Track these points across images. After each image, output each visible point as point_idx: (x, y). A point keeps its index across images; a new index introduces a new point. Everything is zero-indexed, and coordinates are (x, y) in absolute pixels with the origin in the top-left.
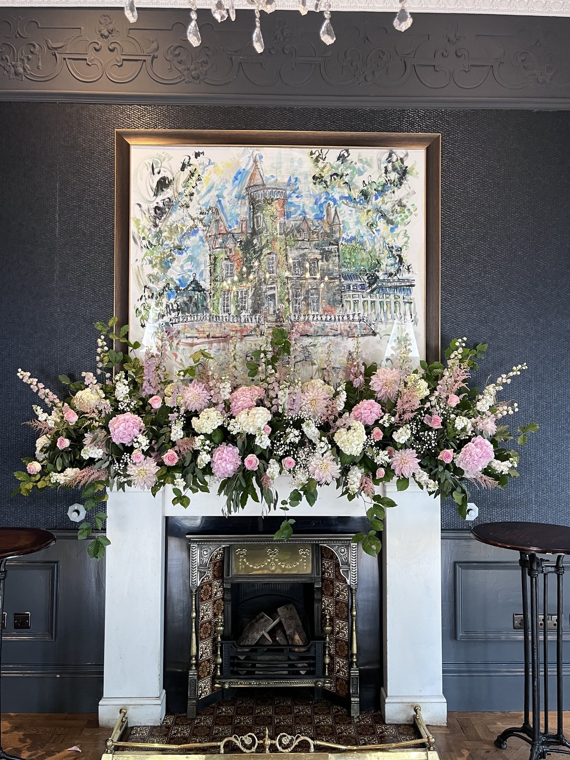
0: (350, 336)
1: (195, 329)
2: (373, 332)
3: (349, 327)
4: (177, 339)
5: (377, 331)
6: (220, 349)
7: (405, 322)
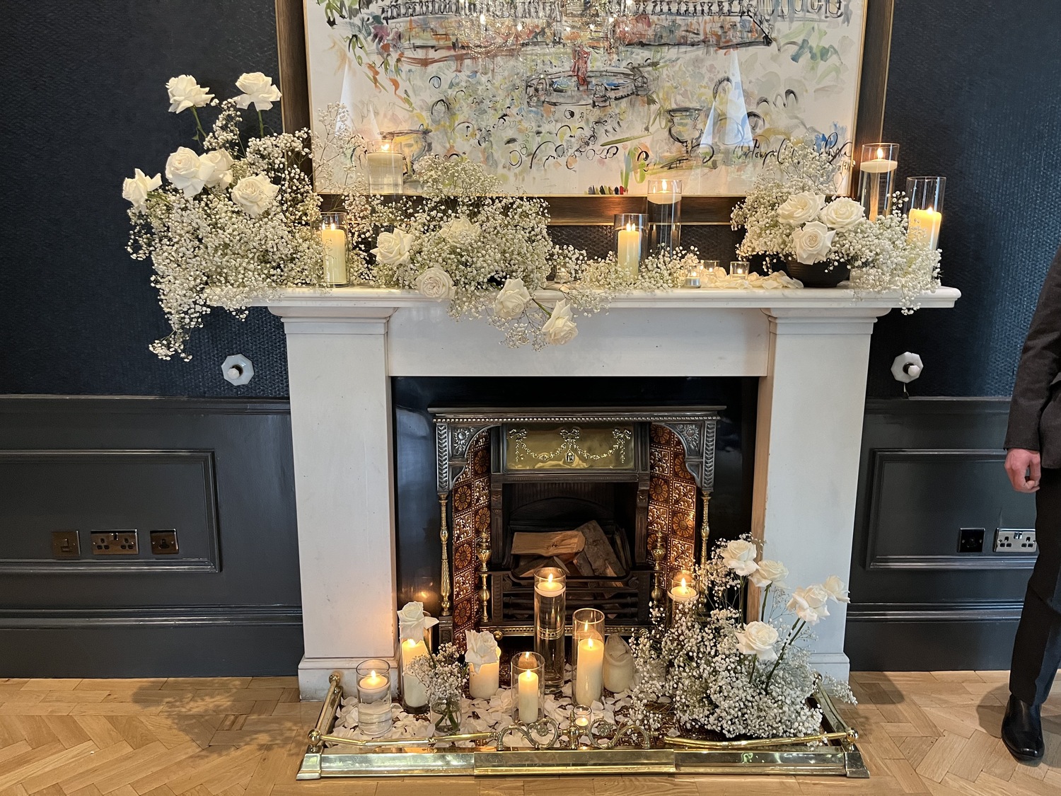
0: (722, 45)
1: (429, 30)
2: (766, 37)
3: (722, 27)
4: (396, 51)
5: (773, 36)
6: (476, 72)
7: (826, 17)
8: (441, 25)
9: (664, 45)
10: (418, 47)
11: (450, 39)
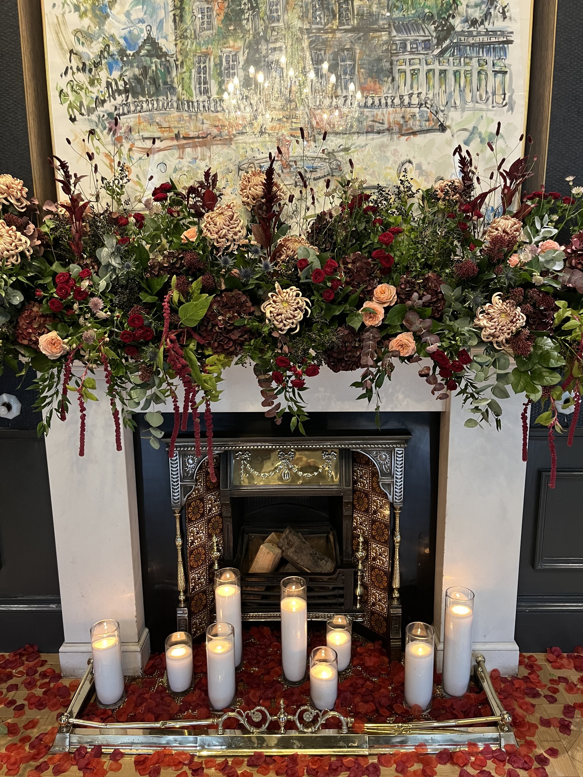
0: (403, 132)
1: (155, 124)
2: (442, 125)
3: (403, 117)
4: (128, 142)
5: (447, 123)
6: (196, 159)
7: (493, 107)
8: (165, 119)
9: (354, 133)
10: (146, 138)
11: (173, 132)
